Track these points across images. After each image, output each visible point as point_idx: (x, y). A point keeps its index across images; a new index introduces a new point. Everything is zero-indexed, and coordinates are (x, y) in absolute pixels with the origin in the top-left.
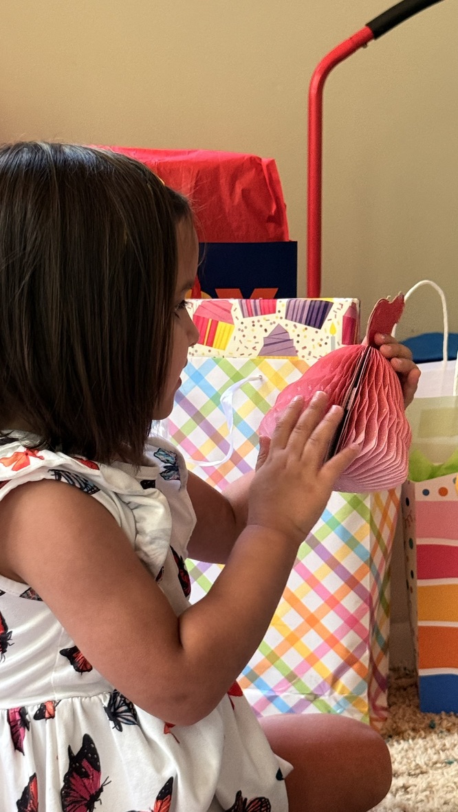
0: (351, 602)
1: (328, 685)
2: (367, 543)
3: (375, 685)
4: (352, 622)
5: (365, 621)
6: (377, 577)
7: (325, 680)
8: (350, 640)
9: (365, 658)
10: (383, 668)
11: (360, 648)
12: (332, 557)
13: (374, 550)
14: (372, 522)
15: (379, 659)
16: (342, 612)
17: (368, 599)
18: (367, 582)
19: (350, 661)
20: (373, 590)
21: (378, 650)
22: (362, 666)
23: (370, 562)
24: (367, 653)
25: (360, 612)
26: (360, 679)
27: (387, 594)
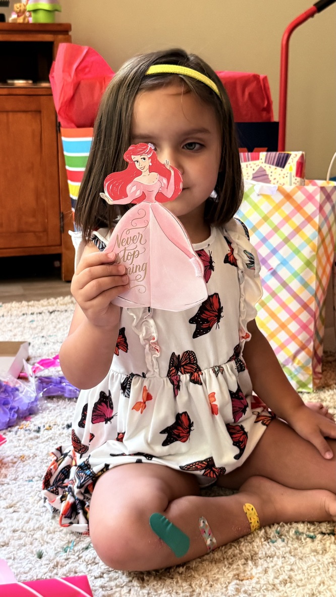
0: (305, 317)
1: (291, 360)
2: (314, 285)
3: (315, 360)
4: (304, 327)
5: (312, 327)
6: (319, 304)
7: (289, 357)
8: (303, 336)
9: (311, 346)
10: (320, 352)
11: (308, 341)
12: (295, 293)
13: (317, 289)
14: (317, 274)
15: (318, 347)
16: (299, 322)
17: (314, 316)
18: (313, 306)
19: (303, 347)
20: (316, 310)
21: (317, 342)
22: (309, 350)
23: (315, 295)
24: (312, 343)
25: (309, 322)
26: (308, 357)
27: (323, 313)
